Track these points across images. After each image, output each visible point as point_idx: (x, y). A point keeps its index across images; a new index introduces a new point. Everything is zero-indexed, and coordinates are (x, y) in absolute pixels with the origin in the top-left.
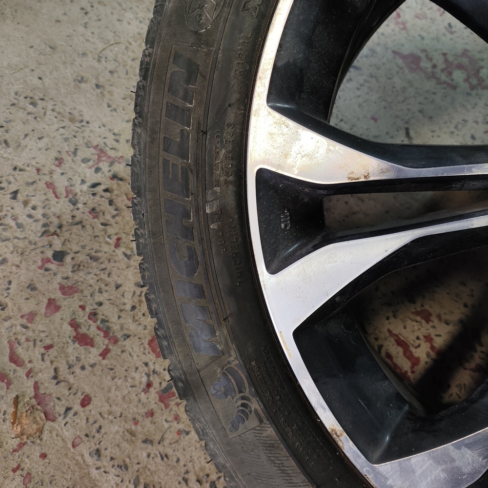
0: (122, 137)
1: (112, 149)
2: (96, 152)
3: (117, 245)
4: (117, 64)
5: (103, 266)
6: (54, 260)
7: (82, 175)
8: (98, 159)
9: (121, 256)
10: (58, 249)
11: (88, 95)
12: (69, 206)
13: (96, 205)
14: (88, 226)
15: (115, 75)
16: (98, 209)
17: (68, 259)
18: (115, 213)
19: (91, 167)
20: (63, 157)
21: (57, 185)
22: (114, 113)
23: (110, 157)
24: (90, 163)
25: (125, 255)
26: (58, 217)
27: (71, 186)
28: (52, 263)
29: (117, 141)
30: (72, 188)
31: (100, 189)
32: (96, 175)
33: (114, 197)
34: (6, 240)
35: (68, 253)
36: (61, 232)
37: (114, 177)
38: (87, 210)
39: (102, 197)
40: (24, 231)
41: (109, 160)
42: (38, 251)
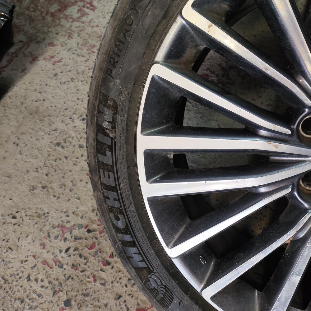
0: (69, 212)
1: (67, 223)
2: (60, 229)
3: (95, 281)
4: (48, 168)
5: (93, 297)
6: (66, 307)
7: (58, 247)
8: (62, 233)
9: (100, 286)
10: (65, 300)
11: (41, 196)
12: (59, 270)
13: (73, 262)
14: (74, 277)
15: (50, 175)
16: (75, 264)
17: (73, 303)
18: (85, 261)
19: (61, 240)
20: (44, 241)
21: (48, 260)
22: (59, 200)
23: (68, 228)
24: (60, 238)
25: (101, 284)
26: (57, 280)
27: (56, 257)
28: (66, 309)
29: (68, 216)
30: (57, 258)
31: (71, 251)
32: (65, 243)
33: (81, 252)
34: (36, 308)
35: (72, 299)
36: (62, 288)
37: (76, 239)
38: (70, 267)
39: (74, 255)
40: (43, 297)
41: (69, 230)
42: (56, 305)
